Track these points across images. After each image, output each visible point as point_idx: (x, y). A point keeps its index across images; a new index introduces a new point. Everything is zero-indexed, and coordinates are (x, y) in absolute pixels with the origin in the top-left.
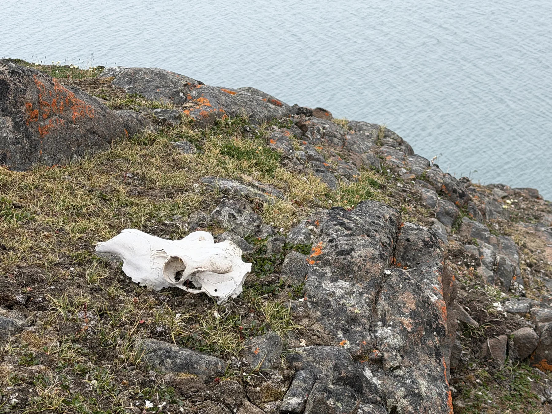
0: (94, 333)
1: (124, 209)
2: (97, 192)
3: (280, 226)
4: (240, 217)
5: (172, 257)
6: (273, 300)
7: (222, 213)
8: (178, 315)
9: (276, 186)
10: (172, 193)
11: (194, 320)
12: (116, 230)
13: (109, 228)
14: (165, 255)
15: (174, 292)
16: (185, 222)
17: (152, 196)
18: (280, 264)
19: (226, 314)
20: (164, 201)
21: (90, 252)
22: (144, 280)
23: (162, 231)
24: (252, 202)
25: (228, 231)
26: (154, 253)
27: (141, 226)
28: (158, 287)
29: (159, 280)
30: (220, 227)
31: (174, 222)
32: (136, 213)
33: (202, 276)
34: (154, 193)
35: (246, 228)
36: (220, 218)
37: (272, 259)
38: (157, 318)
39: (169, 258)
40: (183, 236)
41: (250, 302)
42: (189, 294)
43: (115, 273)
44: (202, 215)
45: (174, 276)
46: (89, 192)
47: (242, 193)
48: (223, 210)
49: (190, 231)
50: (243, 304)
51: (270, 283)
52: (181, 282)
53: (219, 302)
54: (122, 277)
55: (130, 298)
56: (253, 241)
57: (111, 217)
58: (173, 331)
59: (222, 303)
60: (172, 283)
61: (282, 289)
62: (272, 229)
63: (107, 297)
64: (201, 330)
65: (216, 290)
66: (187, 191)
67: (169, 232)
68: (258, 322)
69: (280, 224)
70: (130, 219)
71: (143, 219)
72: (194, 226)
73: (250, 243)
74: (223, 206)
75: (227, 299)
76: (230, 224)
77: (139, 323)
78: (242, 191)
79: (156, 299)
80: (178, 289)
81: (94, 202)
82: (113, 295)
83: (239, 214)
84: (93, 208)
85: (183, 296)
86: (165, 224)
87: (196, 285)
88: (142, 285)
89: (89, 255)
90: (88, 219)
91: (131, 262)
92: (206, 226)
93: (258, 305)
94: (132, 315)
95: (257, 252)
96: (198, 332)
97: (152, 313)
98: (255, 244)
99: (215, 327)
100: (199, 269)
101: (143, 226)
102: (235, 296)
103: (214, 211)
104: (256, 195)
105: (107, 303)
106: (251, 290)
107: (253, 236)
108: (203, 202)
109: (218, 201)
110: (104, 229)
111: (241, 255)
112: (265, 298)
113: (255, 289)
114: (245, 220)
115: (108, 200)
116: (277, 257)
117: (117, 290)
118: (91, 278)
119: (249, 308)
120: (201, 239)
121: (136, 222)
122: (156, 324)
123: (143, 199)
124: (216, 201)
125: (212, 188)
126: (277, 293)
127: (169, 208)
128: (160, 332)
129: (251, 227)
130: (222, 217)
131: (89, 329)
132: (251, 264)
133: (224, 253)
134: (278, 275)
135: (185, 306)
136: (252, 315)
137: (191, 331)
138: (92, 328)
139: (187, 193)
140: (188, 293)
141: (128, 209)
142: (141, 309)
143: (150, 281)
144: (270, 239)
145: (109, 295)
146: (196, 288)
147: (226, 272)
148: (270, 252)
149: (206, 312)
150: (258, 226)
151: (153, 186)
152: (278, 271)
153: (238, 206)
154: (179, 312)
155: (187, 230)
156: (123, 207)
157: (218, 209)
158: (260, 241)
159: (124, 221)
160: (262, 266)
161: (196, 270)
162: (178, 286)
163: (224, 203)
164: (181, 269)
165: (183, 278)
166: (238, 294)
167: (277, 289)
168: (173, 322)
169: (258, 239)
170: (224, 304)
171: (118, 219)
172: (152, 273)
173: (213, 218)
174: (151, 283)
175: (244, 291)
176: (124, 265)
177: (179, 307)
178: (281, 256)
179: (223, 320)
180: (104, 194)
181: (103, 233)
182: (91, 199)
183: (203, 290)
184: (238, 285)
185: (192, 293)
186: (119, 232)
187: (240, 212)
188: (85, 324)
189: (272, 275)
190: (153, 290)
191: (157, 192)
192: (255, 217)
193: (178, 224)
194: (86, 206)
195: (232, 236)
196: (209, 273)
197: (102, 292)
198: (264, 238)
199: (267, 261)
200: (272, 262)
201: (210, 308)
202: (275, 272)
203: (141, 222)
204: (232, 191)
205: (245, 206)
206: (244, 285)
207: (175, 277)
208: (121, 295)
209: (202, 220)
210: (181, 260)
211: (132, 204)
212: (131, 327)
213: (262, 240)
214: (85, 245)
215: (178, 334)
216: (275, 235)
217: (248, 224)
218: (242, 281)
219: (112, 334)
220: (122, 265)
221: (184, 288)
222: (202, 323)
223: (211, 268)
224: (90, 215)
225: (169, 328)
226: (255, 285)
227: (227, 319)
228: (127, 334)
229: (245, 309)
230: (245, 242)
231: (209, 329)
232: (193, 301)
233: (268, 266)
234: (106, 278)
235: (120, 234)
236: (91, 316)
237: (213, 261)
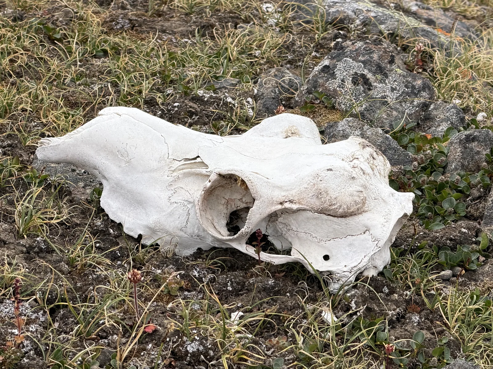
0: (38, 353)
1: (98, 62)
2: (35, 21)
3: (478, 106)
4: (381, 82)
5: (220, 175)
6: (463, 284)
7: (338, 73)
8: (235, 316)
9: (459, 14)
10: (212, 26)
11: (273, 328)
12: (80, 112)
13: (66, 105)
14: (204, 171)
15: (224, 261)
16: (246, 94)
17: (164, 31)
18: (479, 197)
19: (351, 316)
20: (193, 44)
21: (22, 162)
22: (153, 231)
23: (191, 114)
24: (405, 49)
25: (352, 115)
26: (177, 164)
27: (141, 103)
28: (187, 247)
29: (189, 230)
30: (333, 107)
31: (220, 95)
32: (129, 72)
33: (292, 221)
34: (167, 24)
35: (396, 109)
36: (333, 85)
37: (462, 185)
38: (187, 321)
39: (214, 177)
40: (243, 127)
41: (409, 288)
42: (262, 266)
43: (83, 212)
44: (287, 78)
45: (224, 222)
46: (14, 20)
47: (382, 27)
48: (340, 65)
49: (260, 116)
50: (392, 291)
51: (455, 244)
52: (242, 236)
53: (334, 287)
54: (99, 223)
55: (120, 271)
56: (412, 141)
57: (67, 81)
58: (226, 351)
59: (340, 289)
60: (220, 237)
61: (487, 257)
62: (458, 113)
63: (66, 267)
64: (291, 352)
65: (326, 258)
66: (247, 21)
67: (208, 116)
68: (429, 335)
69: (477, 102)
70: (115, 85)
71: (146, 85)
72: (269, 103)
73: (405, 147)
74: (338, 55)
75: (353, 279)
76: (357, 99)
77: (144, 332)
78: (382, 23)
79: (182, 276)
80: (235, 252)
81: (27, 43)
82: (79, 264)
83: (379, 77)
84: (25, 58)
85: (245, 269)
86: (197, 99)
87: (278, 245)
88: (149, 243)
89: (20, 170)
90: (13, 84)
91: (122, 187)
92: (297, 103)
93: (429, 296)
94: (125, 312)
95: (424, 169)
96: (284, 356)
97: (172, 310)
98: (418, 150)
99: (326, 346)
100: (287, 205)
101: (146, 102)
102: (371, 273)
103: (317, 68)
104: (415, 31)
105: (66, 283)
106: (412, 259)
107: (412, 130)
108: (288, 48)
109: (322, 47)
110: (55, 106)
111: (387, 172)
112: (446, 280)
113: (421, 257)
114: (393, 90)
115: (60, 40)
116: (474, 181)
117: (88, 252)
118: (26, 223)
119: (408, 302)
120: (291, 134)
121: (130, 94)
122: (184, 334)
123: (142, 39)
124: (319, 47)
125: (308, 13)
126: (475, 267)
127: (206, 61)
128: (193, 354)
129: (409, 109)
130: (338, 81)
131: (26, 343)
132: (411, 195)
133: (348, 166)
134: (476, 224)
135: (253, 294)
136: (416, 318)
137: (269, 353)
138: (32, 341)
139: (248, 27)
140: (259, 262)
141: (107, 63)
142: (147, 300)
143: (167, 232)
144: (455, 137)
145: (71, 263)
146: (277, 252)
147: (352, 214)
148: (456, 169)
149: (303, 309)
150: (425, 106)
151: (164, 8)
152: (476, 214)
153: (375, 56)
154: (238, 308)
155: (251, 113)
156: (95, 57)
157: (326, 62)
158: (430, 142)
159: (101, 89)
160: (435, 202)
161: (280, 207)
162: (235, 245)
163: (342, 48)
164: (243, 206)
165: (246, 229)
166: (381, 268)
167: (474, 258)
168: (226, 331)
169: (425, 137)
170: (347, 292)
171: (86, 84)
172: (171, 214)
173: (315, 85)
174: (168, 238)
175: (393, 262)
176: (104, 194)
177: (237, 295)
178: (482, 180)
179: (346, 328)
180: (50, 25)
181: (51, 117)
182: (19, 38)
183: (295, 256)
184: (381, 244)
185: (268, 264)
186: (90, 116)
187: (380, 70)
188: (16, 331)
189: (462, 223)
190: (174, 254)
191: (175, 23)
192: (419, 83)
193: (229, 100)
194: (9, 54)
195: (361, 129)
196: (310, 214)
197: (54, 257)
198: (440, 135)
199: (448, 190)
200: (460, 192)
201: (313, 300)
202: (469, 217)
203: (140, 92)
204: (358, 22)
205: (393, 57)
206: (395, 246)
207: (228, 224)
208: (99, 263)
209: (287, 91)
210: (243, 182)
211: (117, 50)
212: (124, 340)
213: (436, 139)
214: (9, 146)
215: (236, 358)
216: (465, 129)
217: (402, 99)
218: (391, 235)
219: (79, 356)
220: (100, 194)
221: (250, 251)
222: (293, 336)
223: (316, 203)
224: (19, 75)
225: (215, 344)
226: (419, 248)
227: (355, 328)
228: (114, 357)
229: (396, 303)
230: (394, 144)
231: (311, 350)
232: (271, 282)
233: (451, 203)
234: (61, 224)
235: (93, 121)
236: (29, 312)
237: (322, 186)
